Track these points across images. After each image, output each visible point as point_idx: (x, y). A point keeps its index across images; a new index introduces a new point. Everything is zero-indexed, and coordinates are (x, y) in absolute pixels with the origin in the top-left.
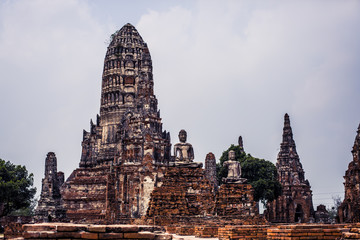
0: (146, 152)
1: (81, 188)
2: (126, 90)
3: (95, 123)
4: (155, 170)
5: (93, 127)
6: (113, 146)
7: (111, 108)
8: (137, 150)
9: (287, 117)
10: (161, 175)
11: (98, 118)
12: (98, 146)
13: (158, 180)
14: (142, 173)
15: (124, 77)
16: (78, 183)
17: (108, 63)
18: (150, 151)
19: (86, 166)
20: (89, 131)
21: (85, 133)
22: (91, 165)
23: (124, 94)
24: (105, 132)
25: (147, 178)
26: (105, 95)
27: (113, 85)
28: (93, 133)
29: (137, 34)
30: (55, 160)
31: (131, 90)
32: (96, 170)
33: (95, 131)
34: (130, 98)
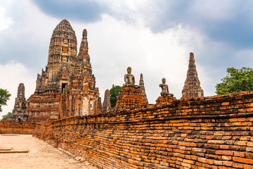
0: (84, 84)
1: (36, 104)
2: (64, 54)
3: (44, 70)
4: (89, 94)
5: (43, 72)
6: (55, 83)
7: (55, 63)
8: (79, 83)
9: (141, 75)
10: (92, 97)
11: (47, 68)
12: (46, 82)
13: (91, 99)
14: (82, 95)
15: (63, 47)
16: (34, 102)
17: (53, 39)
18: (87, 84)
19: (39, 93)
20: (41, 74)
21: (39, 75)
22: (41, 93)
23: (62, 56)
24: (50, 75)
25: (85, 98)
26: (51, 56)
27: (56, 51)
28: (43, 76)
29: (70, 25)
30: (24, 88)
31: (66, 54)
32: (44, 95)
33: (44, 75)
34: (65, 58)
